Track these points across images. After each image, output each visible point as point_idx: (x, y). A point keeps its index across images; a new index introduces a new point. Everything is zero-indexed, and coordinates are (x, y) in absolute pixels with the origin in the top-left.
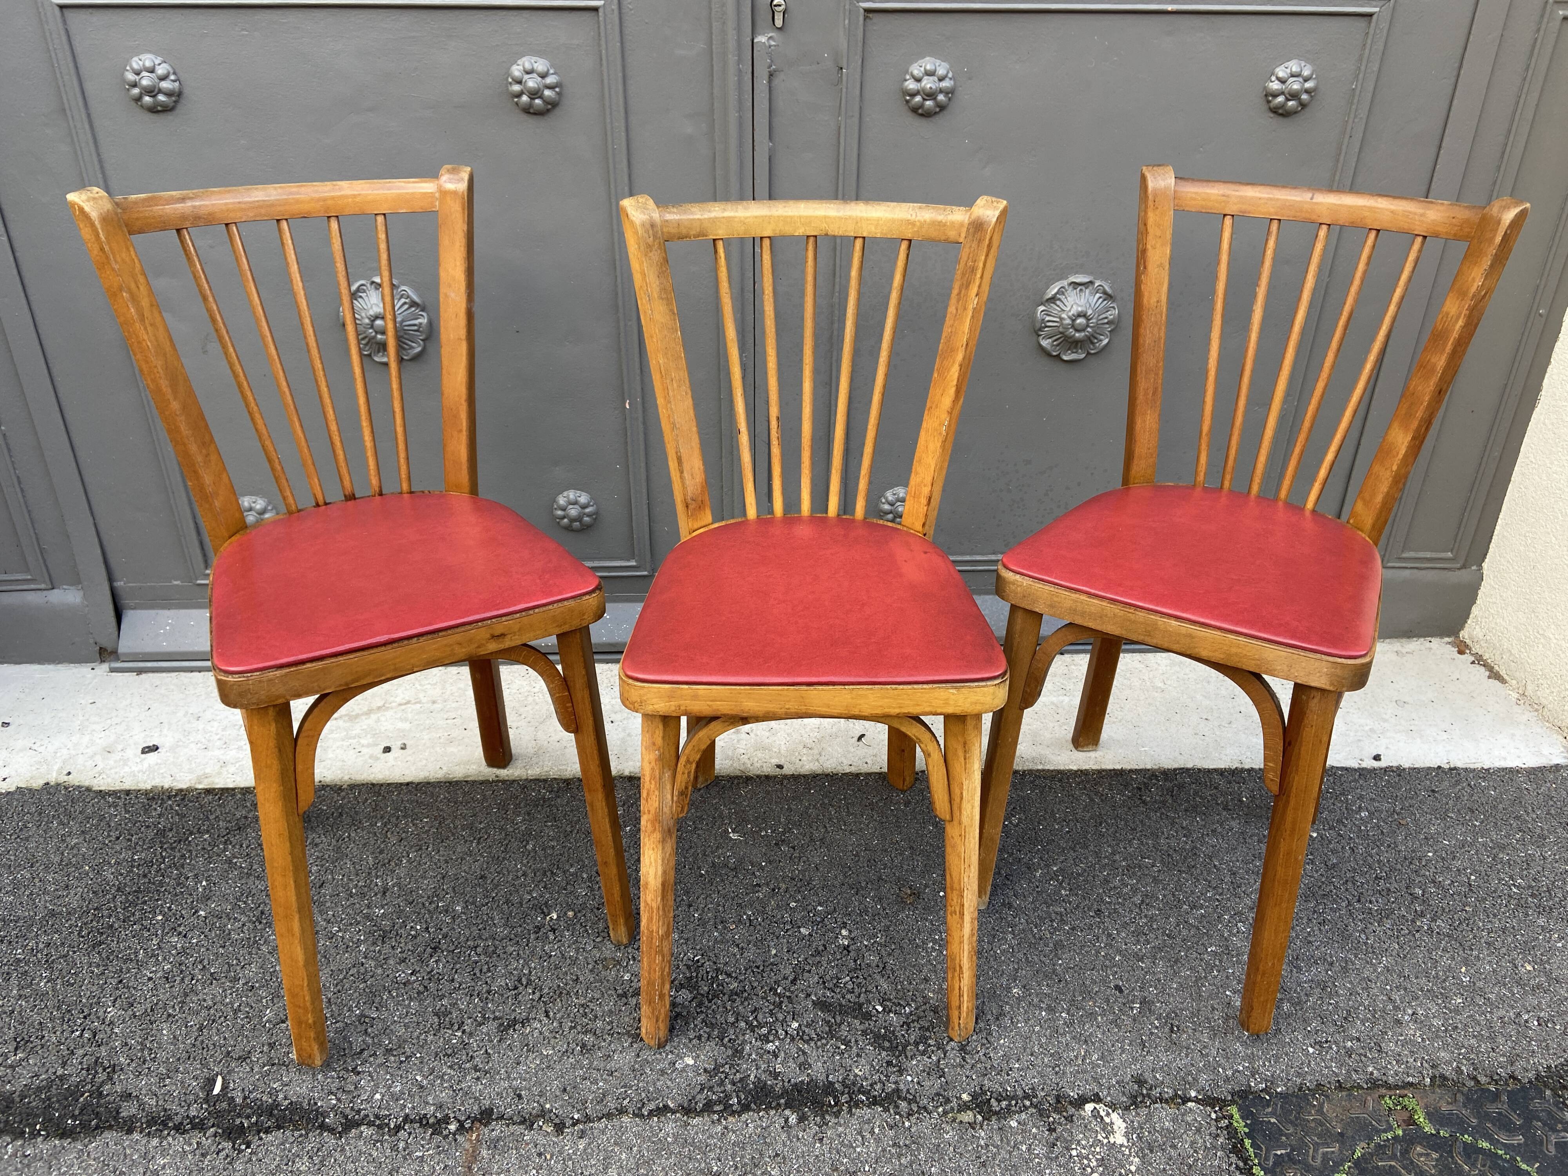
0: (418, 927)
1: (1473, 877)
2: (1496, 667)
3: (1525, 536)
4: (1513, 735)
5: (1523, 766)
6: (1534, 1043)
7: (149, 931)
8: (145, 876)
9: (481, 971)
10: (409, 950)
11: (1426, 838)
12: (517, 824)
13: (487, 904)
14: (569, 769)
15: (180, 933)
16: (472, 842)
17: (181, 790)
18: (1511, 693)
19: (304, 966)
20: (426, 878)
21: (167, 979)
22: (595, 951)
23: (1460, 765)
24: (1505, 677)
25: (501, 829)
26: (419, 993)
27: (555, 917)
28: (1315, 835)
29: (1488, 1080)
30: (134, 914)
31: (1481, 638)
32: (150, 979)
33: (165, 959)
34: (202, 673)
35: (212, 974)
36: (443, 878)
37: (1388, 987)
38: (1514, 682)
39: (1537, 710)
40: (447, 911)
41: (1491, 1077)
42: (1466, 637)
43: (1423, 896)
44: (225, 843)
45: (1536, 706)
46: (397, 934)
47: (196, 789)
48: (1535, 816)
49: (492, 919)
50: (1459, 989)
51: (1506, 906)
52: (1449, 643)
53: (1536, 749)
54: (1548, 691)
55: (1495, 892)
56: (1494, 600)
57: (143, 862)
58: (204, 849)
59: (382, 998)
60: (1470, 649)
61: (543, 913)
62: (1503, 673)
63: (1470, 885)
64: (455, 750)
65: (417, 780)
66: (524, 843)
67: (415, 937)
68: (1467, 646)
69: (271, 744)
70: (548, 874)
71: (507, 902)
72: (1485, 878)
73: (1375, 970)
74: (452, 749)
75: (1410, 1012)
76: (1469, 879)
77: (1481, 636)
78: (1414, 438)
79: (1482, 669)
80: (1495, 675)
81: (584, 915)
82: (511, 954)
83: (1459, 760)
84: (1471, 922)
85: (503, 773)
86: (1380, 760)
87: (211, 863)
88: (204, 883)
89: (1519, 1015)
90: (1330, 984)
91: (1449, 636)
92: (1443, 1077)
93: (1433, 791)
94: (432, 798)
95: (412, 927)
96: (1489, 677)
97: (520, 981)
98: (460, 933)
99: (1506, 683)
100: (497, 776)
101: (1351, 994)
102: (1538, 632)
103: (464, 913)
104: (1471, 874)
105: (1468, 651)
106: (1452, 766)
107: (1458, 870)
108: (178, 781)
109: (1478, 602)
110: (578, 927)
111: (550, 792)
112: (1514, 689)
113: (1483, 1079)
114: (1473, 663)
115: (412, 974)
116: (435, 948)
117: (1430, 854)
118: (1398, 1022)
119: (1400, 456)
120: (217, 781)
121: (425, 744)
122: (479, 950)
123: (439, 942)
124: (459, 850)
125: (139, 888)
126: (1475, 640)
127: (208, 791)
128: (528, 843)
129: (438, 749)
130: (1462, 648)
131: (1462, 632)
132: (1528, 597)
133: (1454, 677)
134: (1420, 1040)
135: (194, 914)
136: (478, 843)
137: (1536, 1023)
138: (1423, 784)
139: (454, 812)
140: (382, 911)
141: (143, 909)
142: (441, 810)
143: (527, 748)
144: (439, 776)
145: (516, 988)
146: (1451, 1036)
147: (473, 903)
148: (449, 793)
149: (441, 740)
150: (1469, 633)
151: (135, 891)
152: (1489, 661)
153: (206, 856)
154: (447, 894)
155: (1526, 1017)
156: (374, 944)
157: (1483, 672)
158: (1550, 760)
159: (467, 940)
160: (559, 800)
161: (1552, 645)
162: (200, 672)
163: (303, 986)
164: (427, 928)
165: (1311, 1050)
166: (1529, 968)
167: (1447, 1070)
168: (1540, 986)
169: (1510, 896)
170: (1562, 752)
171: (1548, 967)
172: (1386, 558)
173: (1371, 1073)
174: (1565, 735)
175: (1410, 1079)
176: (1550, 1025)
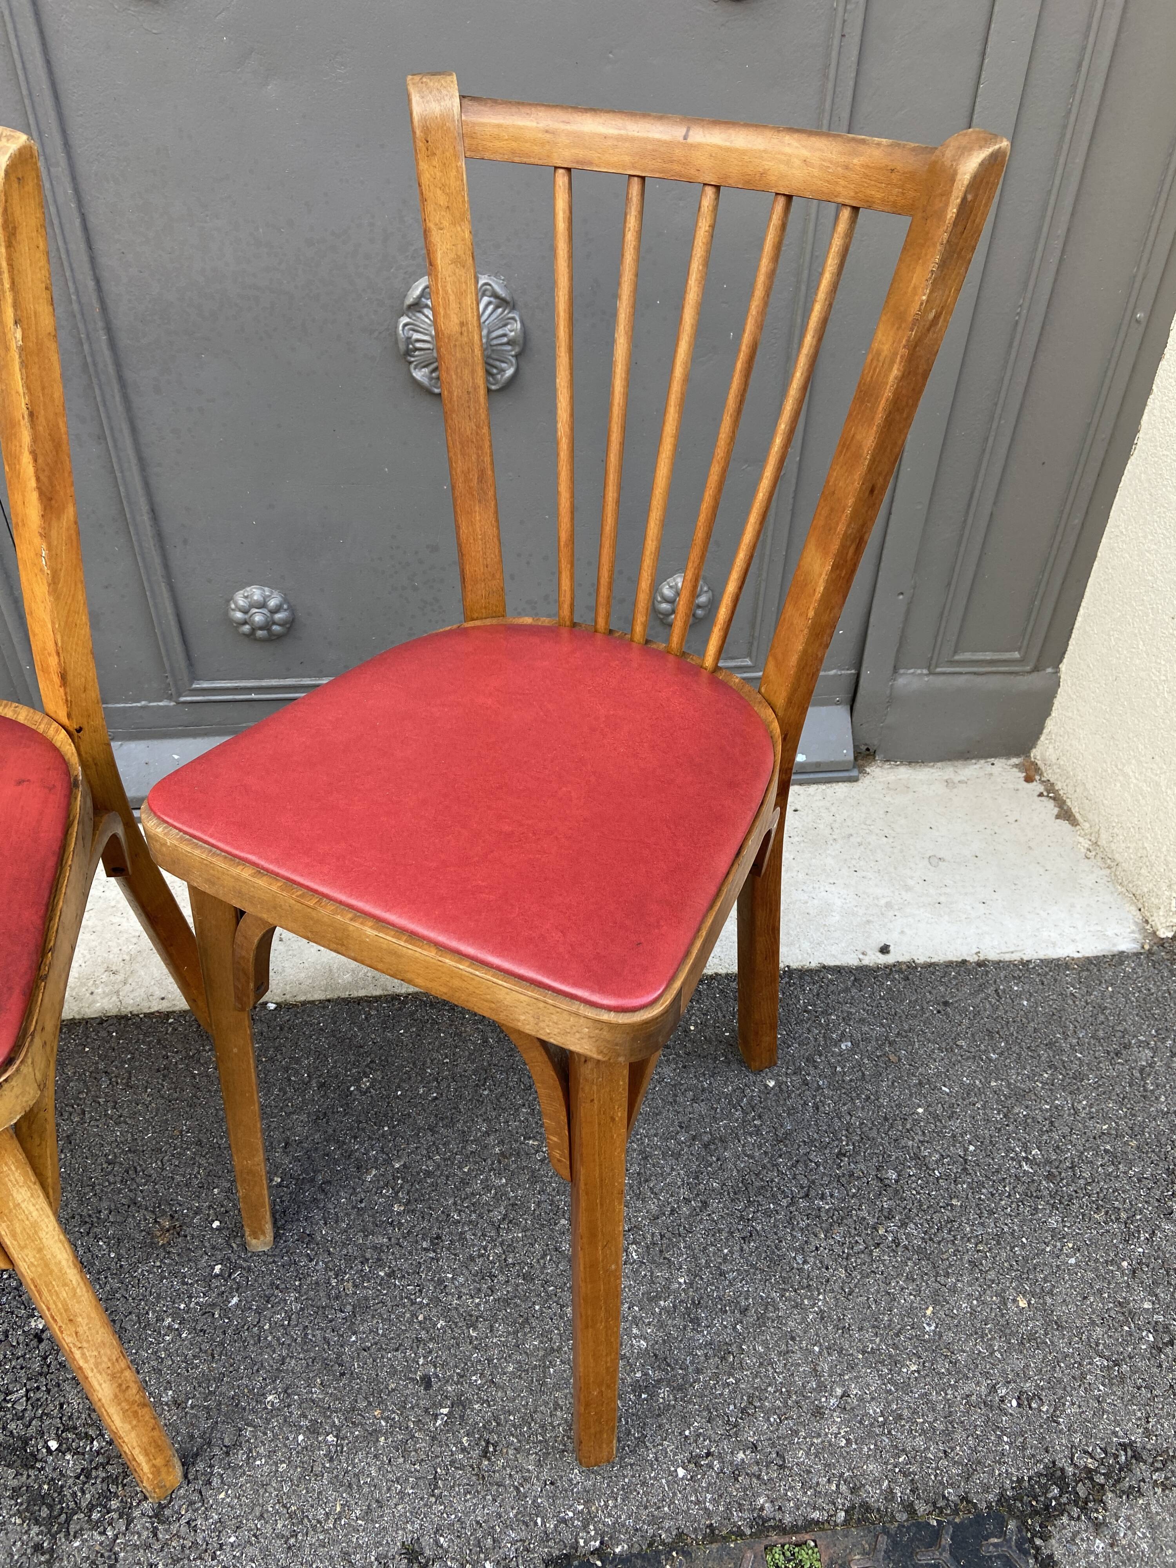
1: (972, 1148)
2: (1069, 803)
3: (1109, 635)
4: (1072, 906)
5: (1076, 955)
6: (1005, 1439)
11: (920, 1083)
18: (1081, 839)
23: (993, 956)
24: (1077, 816)
28: (772, 1084)
29: (929, 1508)
31: (1054, 761)
37: (817, 1349)
38: (1087, 825)
39: (1109, 867)
41: (934, 1504)
42: (1038, 758)
43: (897, 1181)
45: (1109, 861)
48: (1075, 1041)
50: (916, 1347)
51: (1009, 1196)
52: (1016, 766)
53: (1099, 928)
54: (1123, 845)
55: (998, 1171)
56: (1070, 714)
60: (1041, 775)
62: (1075, 810)
63: (966, 1161)
68: (1037, 770)
72: (987, 1147)
73: (804, 1319)
75: (839, 1391)
76: (966, 1150)
77: (1053, 759)
78: (835, 567)
79: (1051, 804)
80: (1066, 814)
83: (993, 947)
84: (956, 1225)
86: (888, 952)
89: (993, 1389)
90: (734, 1348)
91: (1017, 755)
92: (866, 1508)
93: (946, 1004)
96: (1058, 817)
99: (1078, 824)
101: (761, 1364)
102: (1116, 766)
104: (970, 1143)
105: (1037, 777)
106: (982, 958)
107: (954, 1136)
109: (1053, 714)
112: (1086, 835)
113: (921, 1508)
114: (1041, 795)
117: (920, 1110)
118: (818, 1412)
119: (818, 596)
126: (1048, 763)
130: (1031, 773)
131: (1034, 750)
132: (1107, 716)
133: (1011, 819)
134: (843, 1443)
137: (1014, 1403)
138: (934, 992)
146: (889, 1432)
150: (1042, 754)
152: (1061, 792)
155: (1002, 1392)
157: (1051, 808)
158: (1114, 945)
161: (1132, 786)
165: (681, 1472)
166: (1023, 1303)
167: (873, 1495)
168: (1032, 1337)
169: (1017, 1178)
170: (1133, 932)
171: (1049, 1301)
172: (934, 662)
173: (762, 1509)
174: (1140, 906)
175: (816, 1515)
176: (1034, 1405)
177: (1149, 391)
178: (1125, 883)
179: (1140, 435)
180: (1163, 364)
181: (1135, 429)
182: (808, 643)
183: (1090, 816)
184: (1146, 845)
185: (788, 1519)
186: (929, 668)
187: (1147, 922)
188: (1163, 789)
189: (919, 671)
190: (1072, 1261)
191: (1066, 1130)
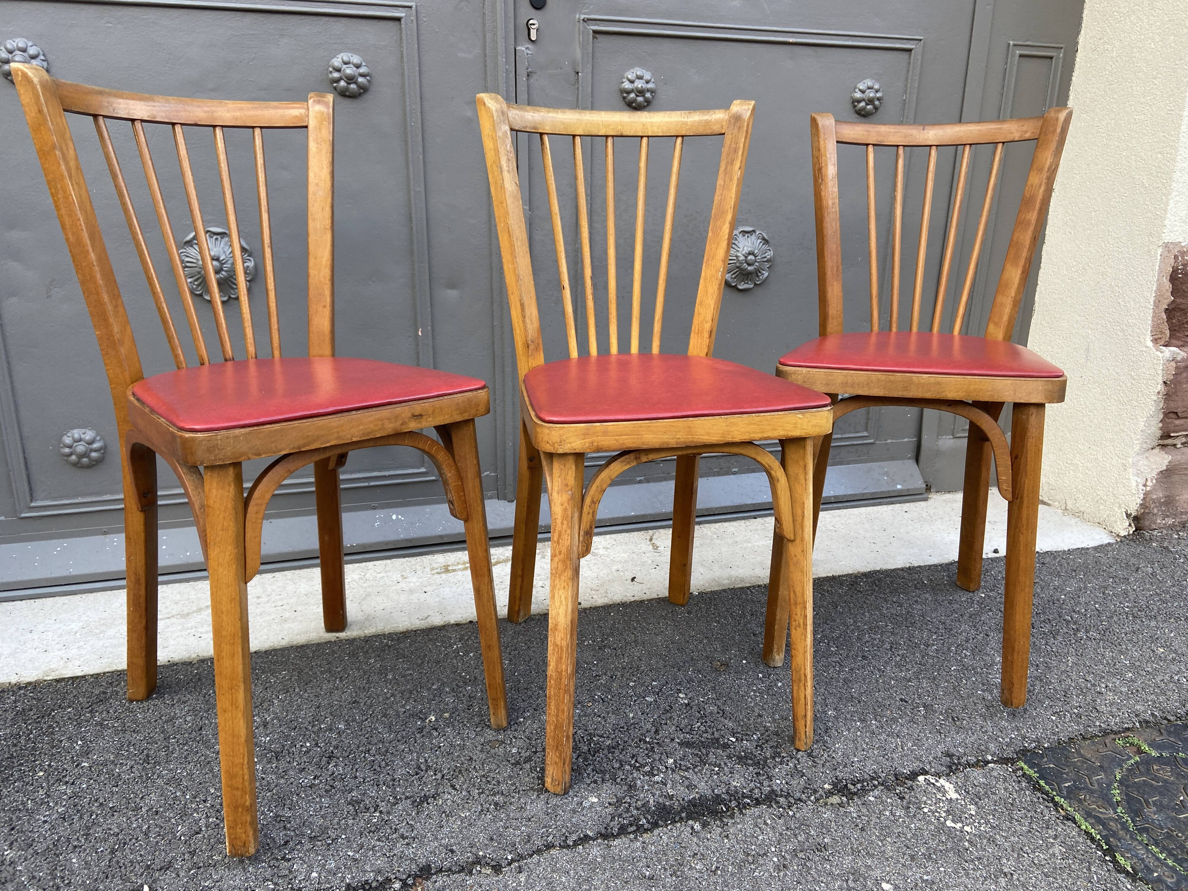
0: (308, 744)
1: (1097, 606)
4: (1072, 531)
5: (1089, 546)
7: (32, 785)
8: (15, 745)
9: (380, 766)
10: (305, 762)
11: (1055, 588)
12: (371, 664)
13: (366, 720)
14: (401, 626)
15: (67, 783)
16: (335, 681)
17: (30, 683)
18: (1057, 511)
19: (246, 741)
20: (302, 710)
21: (64, 819)
22: (478, 738)
24: (1049, 502)
25: (358, 669)
26: (326, 791)
27: (434, 719)
28: (983, 595)
29: (1175, 718)
30: (12, 775)
32: (45, 822)
33: (56, 804)
34: (24, 602)
35: (111, 808)
36: (318, 707)
37: (1081, 674)
38: (1056, 503)
39: (1078, 517)
40: (331, 729)
41: (1176, 716)
43: (1072, 620)
44: (91, 712)
45: (1077, 514)
46: (289, 753)
47: (45, 681)
48: (1114, 569)
49: (376, 729)
50: (1126, 669)
51: (1127, 618)
53: (1091, 537)
55: (1115, 612)
57: (9, 736)
58: (69, 719)
59: (292, 800)
61: (420, 718)
62: (1046, 500)
63: (1098, 610)
64: (292, 626)
65: (264, 650)
66: (384, 675)
67: (307, 752)
69: (229, 506)
70: (415, 692)
71: (385, 716)
72: (1104, 605)
73: (1068, 666)
74: (286, 626)
75: (1104, 686)
76: (1095, 607)
78: (1023, 272)
81: (458, 715)
82: (403, 751)
83: (1047, 548)
84: (1111, 630)
85: (342, 635)
86: (998, 552)
87: (81, 728)
88: (80, 742)
89: (1171, 677)
90: (1043, 677)
92: (1147, 722)
93: (1043, 564)
94: (284, 657)
95: (301, 746)
97: (419, 768)
98: (349, 743)
99: (1051, 505)
100: (337, 638)
101: (1060, 681)
102: (1067, 463)
103: (347, 729)
104: (1095, 604)
106: (1045, 552)
107: (1086, 603)
108: (25, 677)
110: (456, 723)
111: (392, 641)
112: (1058, 508)
113: (1172, 718)
115: (314, 778)
116: (329, 757)
117: (1063, 597)
118: (1100, 693)
119: (1016, 286)
120: (64, 672)
121: (261, 625)
122: (373, 752)
123: (332, 752)
124: (324, 687)
125: (12, 755)
127: (58, 681)
128: (386, 675)
129: (275, 627)
134: (1119, 701)
135: (77, 766)
136: (341, 681)
139: (309, 664)
140: (268, 738)
141: (21, 770)
142: (296, 665)
143: (357, 617)
144: (284, 644)
145: (417, 774)
146: (1137, 696)
147: (354, 720)
148: (298, 652)
149: (276, 621)
151: (8, 758)
153: (75, 723)
154: (326, 718)
155: (1176, 678)
156: (269, 762)
158: (1102, 541)
159: (359, 747)
160: (402, 645)
161: (1081, 468)
162: (21, 600)
163: (243, 764)
164: (317, 744)
165: (1054, 718)
166: (1162, 650)
167: (1148, 717)
168: (1174, 660)
169: (1126, 613)
170: (1108, 536)
171: (1173, 648)
173: (1100, 726)
174: (1104, 527)
175: (1126, 725)
177: (1037, 284)
178: (1091, 520)
179: (1036, 305)
180: (1041, 271)
181: (1033, 302)
182: (1012, 309)
183: (1058, 497)
184: (1098, 493)
185: (1115, 728)
187: (1112, 532)
188: (1101, 460)
189: (948, 437)
190: (1172, 635)
191: (1135, 596)
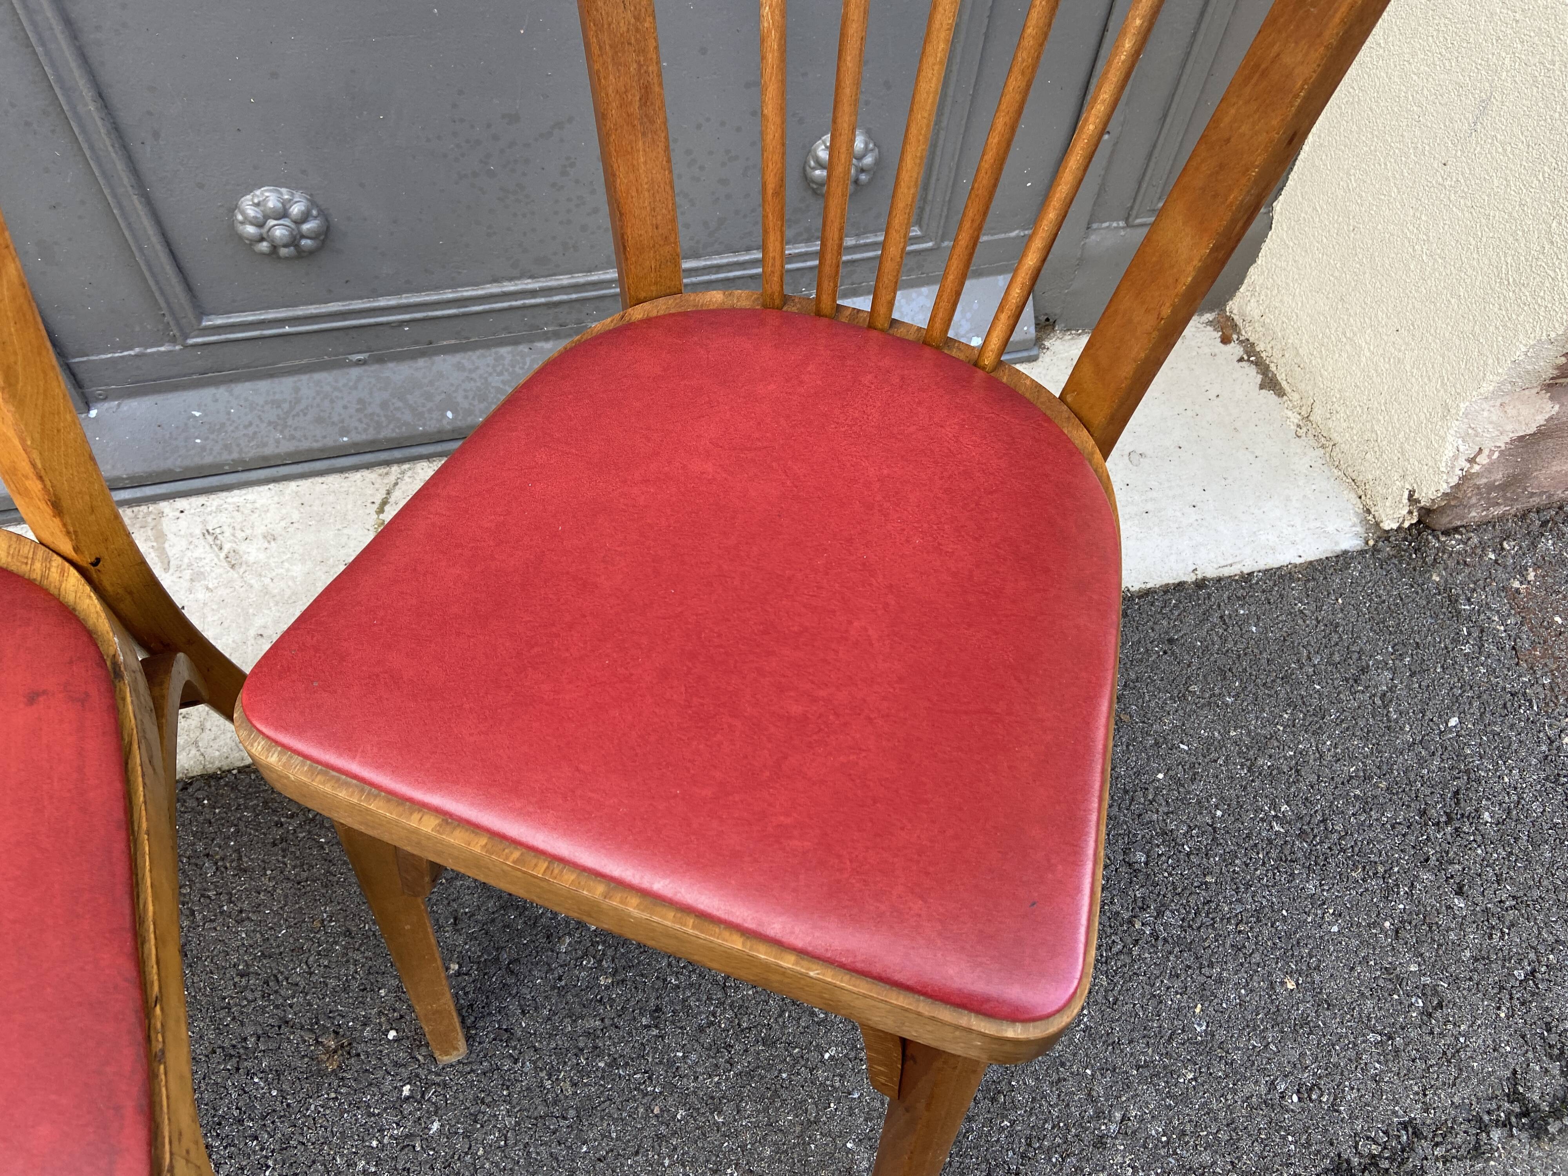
1: (1219, 813)
2: (1273, 367)
3: (1348, 174)
4: (1288, 499)
5: (1298, 561)
6: (1290, 1139)
11: (1157, 743)
18: (1290, 413)
23: (1211, 572)
24: (1284, 384)
31: (1257, 318)
37: (1089, 1072)
38: (1296, 396)
39: (1323, 447)
42: (1235, 312)
43: (1146, 864)
45: (1323, 440)
48: (1311, 670)
50: (1189, 1052)
51: (1264, 864)
52: (1210, 323)
53: (1318, 524)
54: (1345, 425)
55: (1249, 836)
56: (1284, 264)
60: (1239, 333)
62: (1281, 377)
63: (1214, 829)
68: (1235, 327)
72: (1235, 810)
75: (1118, 1116)
76: (1213, 817)
77: (1256, 314)
79: (1252, 371)
80: (1270, 383)
83: (1210, 562)
84: (1213, 905)
89: (1272, 1086)
90: (1004, 1086)
91: (1211, 310)
93: (1171, 641)
96: (1262, 387)
99: (1285, 394)
101: (1034, 1099)
102: (1344, 334)
104: (1217, 807)
105: (1235, 337)
106: (1200, 577)
107: (1199, 802)
109: (1259, 261)
112: (1294, 407)
114: (1241, 360)
117: (1160, 776)
118: (1100, 1143)
126: (1248, 319)
130: (1228, 331)
131: (1230, 303)
132: (1337, 274)
133: (1212, 394)
134: (1130, 1172)
137: (1295, 1098)
138: (1157, 627)
146: (1175, 1153)
150: (1240, 308)
152: (1264, 355)
155: (1282, 1087)
157: (1253, 376)
158: (1337, 543)
161: (1364, 359)
166: (1291, 985)
168: (1305, 1021)
169: (1270, 842)
170: (1354, 525)
171: (1317, 978)
172: (1134, 212)
174: (1361, 493)
176: (1314, 1097)
178: (1343, 466)
183: (1302, 386)
184: (1376, 428)
186: (1127, 220)
187: (1368, 511)
188: (1408, 368)
189: (1115, 224)
190: (1335, 929)
191: (1313, 778)
